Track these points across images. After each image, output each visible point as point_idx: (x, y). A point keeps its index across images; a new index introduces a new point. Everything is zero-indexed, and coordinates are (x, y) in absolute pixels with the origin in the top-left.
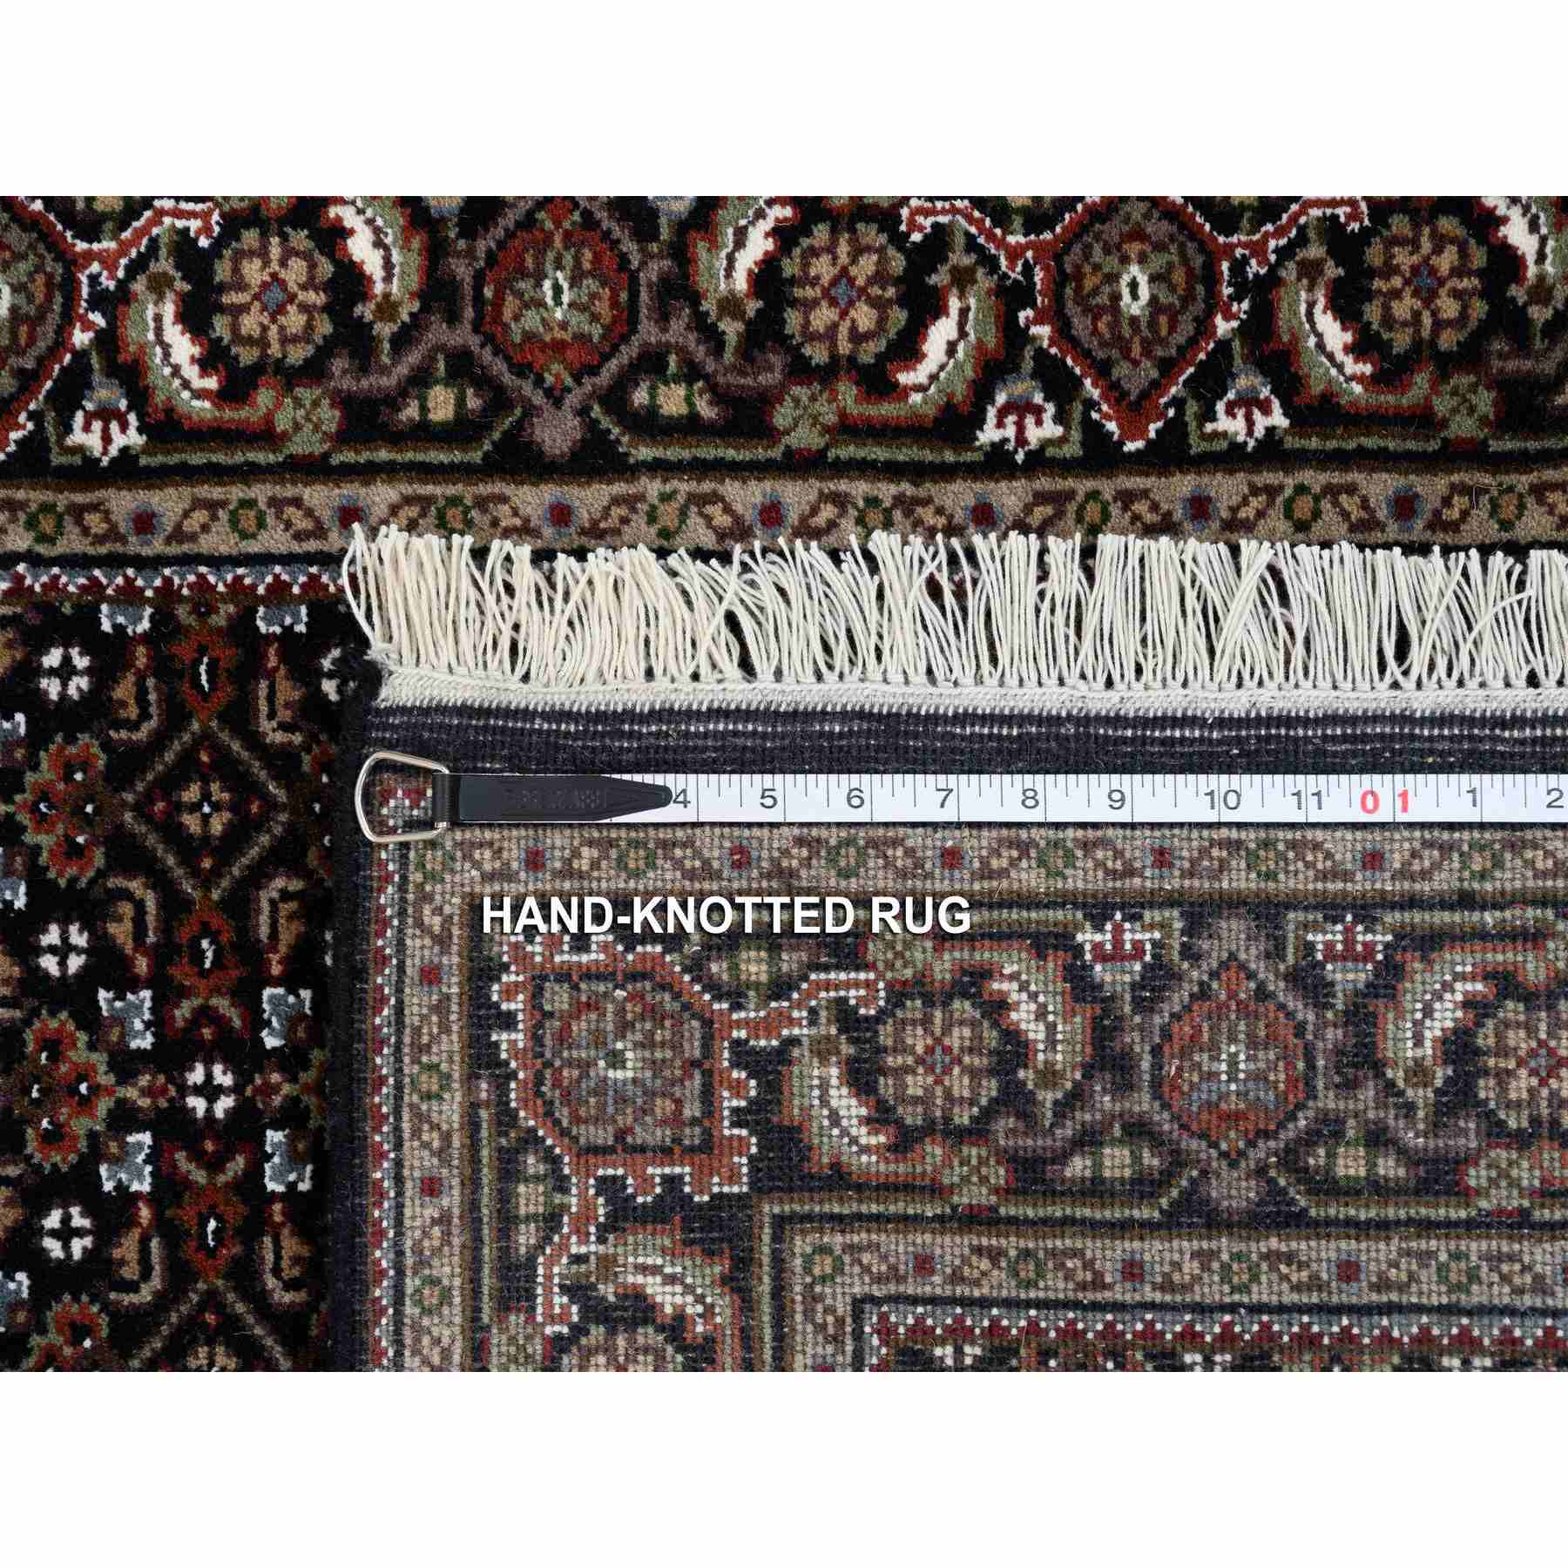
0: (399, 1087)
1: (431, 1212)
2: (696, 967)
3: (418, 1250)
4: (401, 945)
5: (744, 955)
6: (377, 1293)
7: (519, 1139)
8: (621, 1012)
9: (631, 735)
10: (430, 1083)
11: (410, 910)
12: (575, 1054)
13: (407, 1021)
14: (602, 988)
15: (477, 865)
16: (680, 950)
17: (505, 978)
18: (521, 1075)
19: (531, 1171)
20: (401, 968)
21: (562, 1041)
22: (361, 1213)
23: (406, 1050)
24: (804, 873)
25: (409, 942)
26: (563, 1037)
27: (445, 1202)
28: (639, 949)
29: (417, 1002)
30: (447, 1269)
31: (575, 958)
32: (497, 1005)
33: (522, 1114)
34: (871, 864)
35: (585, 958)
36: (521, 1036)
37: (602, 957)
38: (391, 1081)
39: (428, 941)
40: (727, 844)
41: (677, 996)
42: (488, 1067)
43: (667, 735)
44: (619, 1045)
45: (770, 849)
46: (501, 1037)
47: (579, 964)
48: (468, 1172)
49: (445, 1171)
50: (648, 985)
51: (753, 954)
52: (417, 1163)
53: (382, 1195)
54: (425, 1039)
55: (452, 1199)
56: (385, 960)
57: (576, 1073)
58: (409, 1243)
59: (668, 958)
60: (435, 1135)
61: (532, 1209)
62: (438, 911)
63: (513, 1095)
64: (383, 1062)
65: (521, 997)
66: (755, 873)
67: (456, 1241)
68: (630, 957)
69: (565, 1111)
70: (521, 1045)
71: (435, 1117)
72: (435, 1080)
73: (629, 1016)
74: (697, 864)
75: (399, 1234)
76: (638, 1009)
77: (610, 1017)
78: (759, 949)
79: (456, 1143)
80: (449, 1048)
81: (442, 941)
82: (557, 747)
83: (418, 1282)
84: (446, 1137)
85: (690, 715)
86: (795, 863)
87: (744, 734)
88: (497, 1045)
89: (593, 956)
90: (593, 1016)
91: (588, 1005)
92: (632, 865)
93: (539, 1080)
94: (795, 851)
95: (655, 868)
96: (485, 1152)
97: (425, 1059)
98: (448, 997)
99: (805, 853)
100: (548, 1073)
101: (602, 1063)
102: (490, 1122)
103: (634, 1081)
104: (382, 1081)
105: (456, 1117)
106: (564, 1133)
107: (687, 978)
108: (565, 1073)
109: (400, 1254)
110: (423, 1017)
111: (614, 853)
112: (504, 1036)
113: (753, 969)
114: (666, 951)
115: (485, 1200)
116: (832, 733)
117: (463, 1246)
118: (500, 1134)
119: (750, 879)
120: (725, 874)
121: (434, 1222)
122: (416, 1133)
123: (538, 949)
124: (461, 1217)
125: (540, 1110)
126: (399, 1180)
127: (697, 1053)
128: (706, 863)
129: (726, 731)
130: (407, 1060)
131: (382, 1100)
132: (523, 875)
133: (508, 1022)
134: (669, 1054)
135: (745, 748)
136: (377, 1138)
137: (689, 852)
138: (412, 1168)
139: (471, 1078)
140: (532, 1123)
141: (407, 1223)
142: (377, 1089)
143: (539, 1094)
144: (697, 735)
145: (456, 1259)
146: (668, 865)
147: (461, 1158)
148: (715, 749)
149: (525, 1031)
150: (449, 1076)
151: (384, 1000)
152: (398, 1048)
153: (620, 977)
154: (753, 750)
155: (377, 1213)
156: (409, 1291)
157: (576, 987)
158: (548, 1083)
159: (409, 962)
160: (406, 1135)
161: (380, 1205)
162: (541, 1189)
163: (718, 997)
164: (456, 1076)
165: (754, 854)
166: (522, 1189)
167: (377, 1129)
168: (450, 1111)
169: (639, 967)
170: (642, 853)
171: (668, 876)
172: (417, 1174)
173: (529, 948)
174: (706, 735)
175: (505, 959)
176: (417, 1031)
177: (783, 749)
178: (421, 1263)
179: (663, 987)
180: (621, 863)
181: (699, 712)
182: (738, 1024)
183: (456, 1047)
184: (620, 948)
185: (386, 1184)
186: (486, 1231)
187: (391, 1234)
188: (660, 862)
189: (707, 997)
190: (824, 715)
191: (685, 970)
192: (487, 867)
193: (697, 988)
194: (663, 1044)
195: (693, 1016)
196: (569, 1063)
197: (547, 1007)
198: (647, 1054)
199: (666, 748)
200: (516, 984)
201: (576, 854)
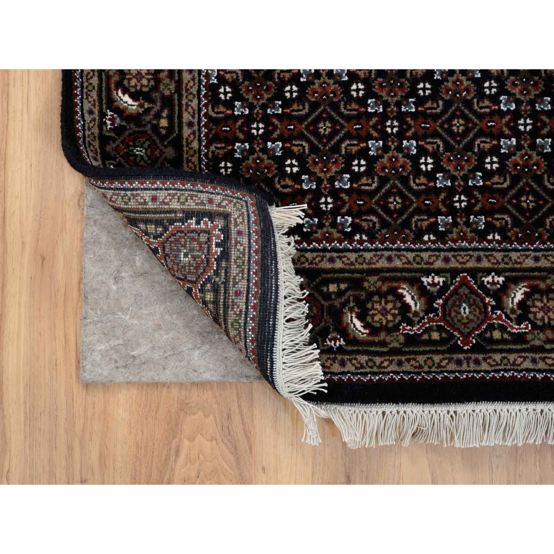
0: (182, 190)
1: (148, 199)
2: (209, 280)
3: (138, 195)
4: (218, 194)
5: (212, 294)
6: (126, 183)
7: (166, 225)
8: (199, 257)
9: (272, 263)
10: (182, 199)
11: (227, 198)
12: (188, 243)
13: (199, 194)
14: (205, 251)
15: (238, 217)
16: (214, 275)
17: (209, 222)
18: (183, 226)
19: (158, 229)
20: (212, 193)
21: (192, 239)
22: (148, 179)
23: (192, 193)
24: (232, 312)
25: (219, 196)
26: (193, 239)
27: (150, 203)
28: (215, 262)
29: (204, 197)
30: (133, 204)
31: (214, 243)
32: (202, 219)
33: (173, 227)
34: (235, 332)
35: (214, 246)
36: (194, 226)
37: (214, 251)
38: (183, 188)
39: (219, 201)
40: (242, 289)
41: (202, 274)
42: (186, 216)
43: (271, 273)
44: (190, 256)
45: (240, 302)
46: (194, 221)
47: (212, 245)
48: (158, 210)
49: (158, 203)
50: (205, 265)
51: (212, 296)
52: (161, 195)
53: (153, 184)
54: (194, 198)
55: (151, 205)
56: (215, 190)
57: (183, 243)
58: (139, 192)
59: (212, 271)
60: (168, 200)
61: (149, 229)
62: (227, 205)
63: (178, 224)
64: (188, 186)
65: (204, 227)
66: (234, 298)
67: (140, 207)
68: (213, 260)
69: (173, 240)
70: (191, 226)
71: (173, 200)
72: (184, 201)
73: (197, 259)
74: (237, 280)
75: (142, 189)
76: (199, 262)
77: (197, 253)
78: (213, 298)
79: (166, 207)
80: (191, 205)
81: (219, 205)
82: (268, 242)
83: (129, 195)
84: (167, 204)
85: (277, 279)
86: (235, 310)
87: (271, 295)
88: (192, 219)
89: (214, 249)
90: (198, 248)
91: (201, 247)
92: (238, 261)
93: (182, 232)
94: (238, 310)
95: (237, 268)
96: (163, 215)
97: (189, 198)
98: (205, 206)
99: (238, 313)
100: (183, 235)
101: (185, 251)
102: (170, 217)
103: (181, 260)
104: (184, 185)
105: (173, 207)
106: (167, 239)
107: (207, 277)
108: (183, 240)
109: (137, 190)
110: (200, 198)
111: (241, 256)
112: (194, 222)
113: (208, 296)
114: (214, 270)
115: (150, 216)
116: (270, 321)
117: (138, 209)
118: (168, 220)
119: (232, 296)
120: (234, 289)
121: (145, 200)
122: (169, 195)
123: (217, 233)
124: (146, 208)
125: (173, 232)
126: (157, 189)
127: (188, 278)
128: (237, 283)
129: (272, 290)
130: (189, 193)
131: (178, 185)
132: (236, 229)
133: (198, 223)
134: (187, 271)
135: (267, 295)
136: (168, 183)
137: (240, 278)
138: (160, 193)
139: (183, 211)
140: (170, 229)
141: (145, 192)
142: (181, 184)
143: (178, 232)
144: (272, 281)
145: (135, 207)
146: (237, 272)
147: (162, 208)
148: (268, 286)
149: (195, 228)
150: (184, 205)
151: (204, 188)
152: (192, 190)
153: (208, 256)
154: (267, 297)
155: (148, 182)
156: (127, 192)
157: (206, 243)
158: (181, 235)
159: (214, 196)
160: (169, 192)
161: (150, 184)
162: (154, 232)
163: (201, 286)
164: (184, 207)
165: (239, 297)
166: (153, 226)
167: (171, 183)
168: (175, 205)
169: (210, 262)
170: (241, 264)
171: (234, 272)
172: (158, 195)
173: (217, 230)
174: (272, 284)
175: (214, 223)
176: (196, 196)
177: (267, 306)
178: (134, 196)
179: (204, 270)
180: (239, 258)
181: (278, 282)
182: (196, 290)
183: (192, 207)
184: (216, 257)
185: (156, 185)
186: (143, 215)
187: (142, 187)
188: (238, 269)
189: (201, 283)
190: (275, 318)
191: (209, 276)
192: (238, 220)
193: (204, 280)
194: (190, 269)
195: (197, 278)
196: (186, 241)
197: (201, 235)
198: (187, 265)
199: (268, 273)
200: (208, 226)
201: (241, 245)
